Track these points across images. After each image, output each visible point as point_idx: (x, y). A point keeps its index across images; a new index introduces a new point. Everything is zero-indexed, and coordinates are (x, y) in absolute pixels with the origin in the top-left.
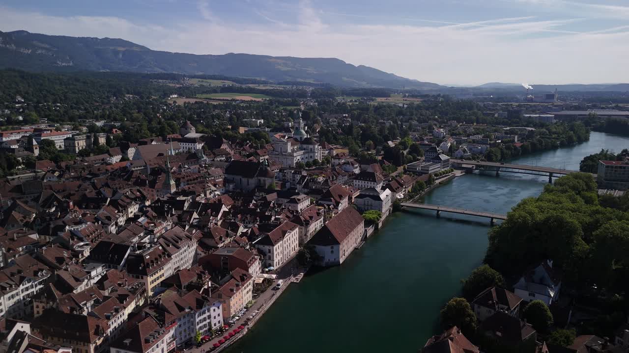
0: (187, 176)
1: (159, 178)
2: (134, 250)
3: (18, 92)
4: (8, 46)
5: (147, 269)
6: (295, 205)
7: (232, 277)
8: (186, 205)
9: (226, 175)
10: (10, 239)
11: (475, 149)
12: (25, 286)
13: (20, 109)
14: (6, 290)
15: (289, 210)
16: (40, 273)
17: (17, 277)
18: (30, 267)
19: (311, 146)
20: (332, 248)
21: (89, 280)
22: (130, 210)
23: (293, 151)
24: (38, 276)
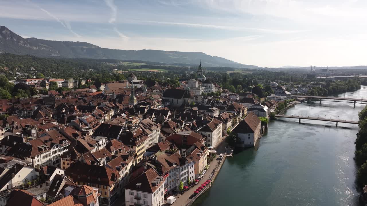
0: (140, 98)
1: (124, 98)
2: (125, 130)
3: (32, 66)
4: (26, 45)
5: (136, 142)
6: (212, 113)
7: (196, 147)
8: (146, 110)
9: (163, 98)
10: (41, 124)
11: (301, 91)
12: (55, 150)
13: (33, 73)
14: (42, 151)
15: (209, 115)
16: (64, 142)
17: (49, 143)
18: (57, 137)
19: (209, 85)
20: (249, 135)
21: (98, 147)
22: (110, 114)
23: (199, 86)
24: (63, 144)
